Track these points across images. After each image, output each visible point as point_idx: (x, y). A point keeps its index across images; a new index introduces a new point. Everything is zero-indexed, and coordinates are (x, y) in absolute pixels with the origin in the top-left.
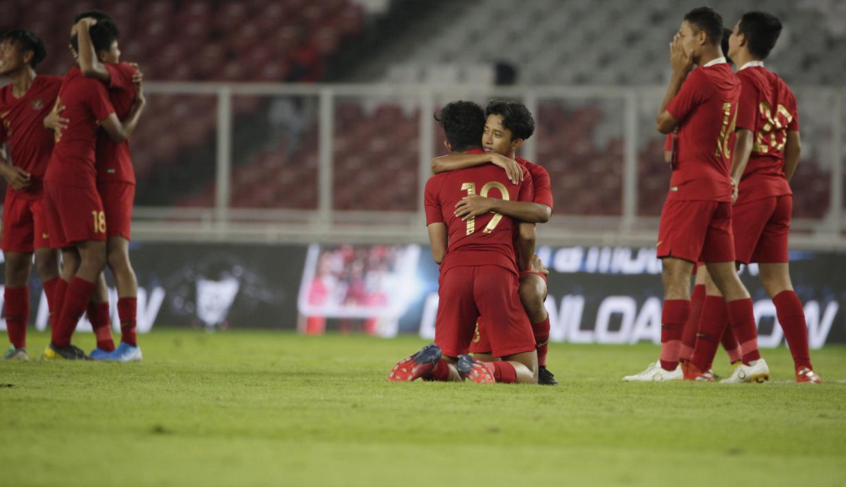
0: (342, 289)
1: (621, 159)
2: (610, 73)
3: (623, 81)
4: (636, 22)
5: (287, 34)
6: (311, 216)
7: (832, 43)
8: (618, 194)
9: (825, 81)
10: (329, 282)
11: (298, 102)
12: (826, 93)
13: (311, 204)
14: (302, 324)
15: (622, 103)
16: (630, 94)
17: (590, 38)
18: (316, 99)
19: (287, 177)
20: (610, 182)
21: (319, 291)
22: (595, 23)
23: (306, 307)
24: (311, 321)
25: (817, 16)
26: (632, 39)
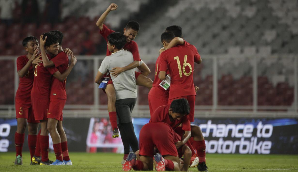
0: (103, 137)
1: (212, 83)
2: (206, 50)
3: (211, 52)
4: (216, 29)
5: (81, 36)
6: (91, 107)
7: (293, 37)
8: (210, 97)
9: (291, 52)
10: (98, 134)
11: (85, 62)
12: (291, 56)
13: (91, 102)
14: (88, 150)
15: (211, 61)
16: (214, 58)
17: (199, 36)
18: (92, 61)
19: (81, 92)
20: (208, 92)
21: (94, 138)
22: (200, 30)
23: (89, 144)
24: (91, 149)
25: (287, 26)
26: (215, 36)
